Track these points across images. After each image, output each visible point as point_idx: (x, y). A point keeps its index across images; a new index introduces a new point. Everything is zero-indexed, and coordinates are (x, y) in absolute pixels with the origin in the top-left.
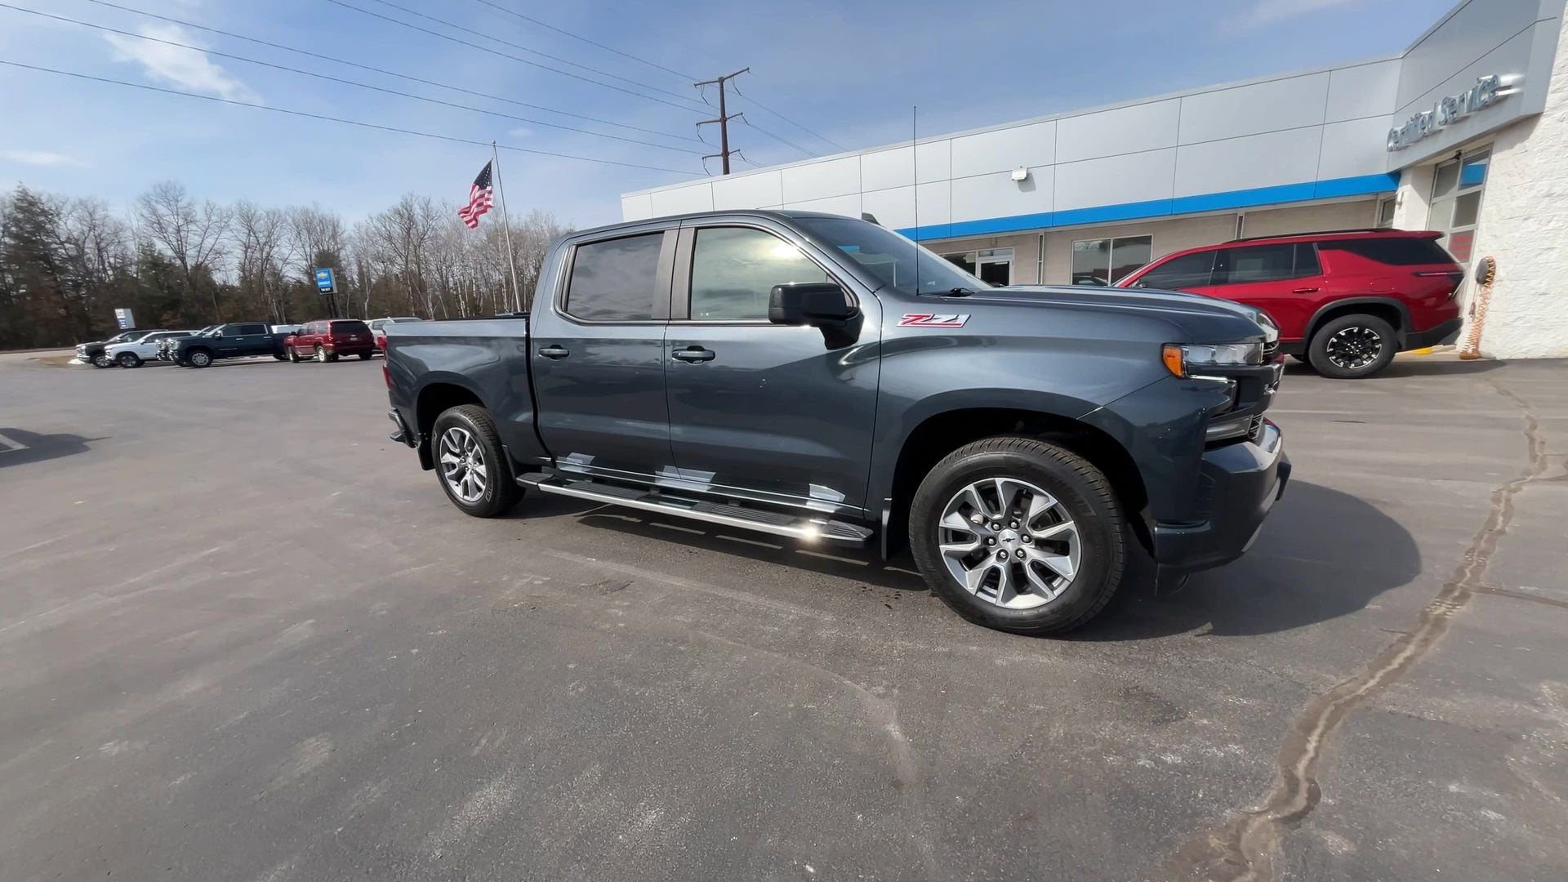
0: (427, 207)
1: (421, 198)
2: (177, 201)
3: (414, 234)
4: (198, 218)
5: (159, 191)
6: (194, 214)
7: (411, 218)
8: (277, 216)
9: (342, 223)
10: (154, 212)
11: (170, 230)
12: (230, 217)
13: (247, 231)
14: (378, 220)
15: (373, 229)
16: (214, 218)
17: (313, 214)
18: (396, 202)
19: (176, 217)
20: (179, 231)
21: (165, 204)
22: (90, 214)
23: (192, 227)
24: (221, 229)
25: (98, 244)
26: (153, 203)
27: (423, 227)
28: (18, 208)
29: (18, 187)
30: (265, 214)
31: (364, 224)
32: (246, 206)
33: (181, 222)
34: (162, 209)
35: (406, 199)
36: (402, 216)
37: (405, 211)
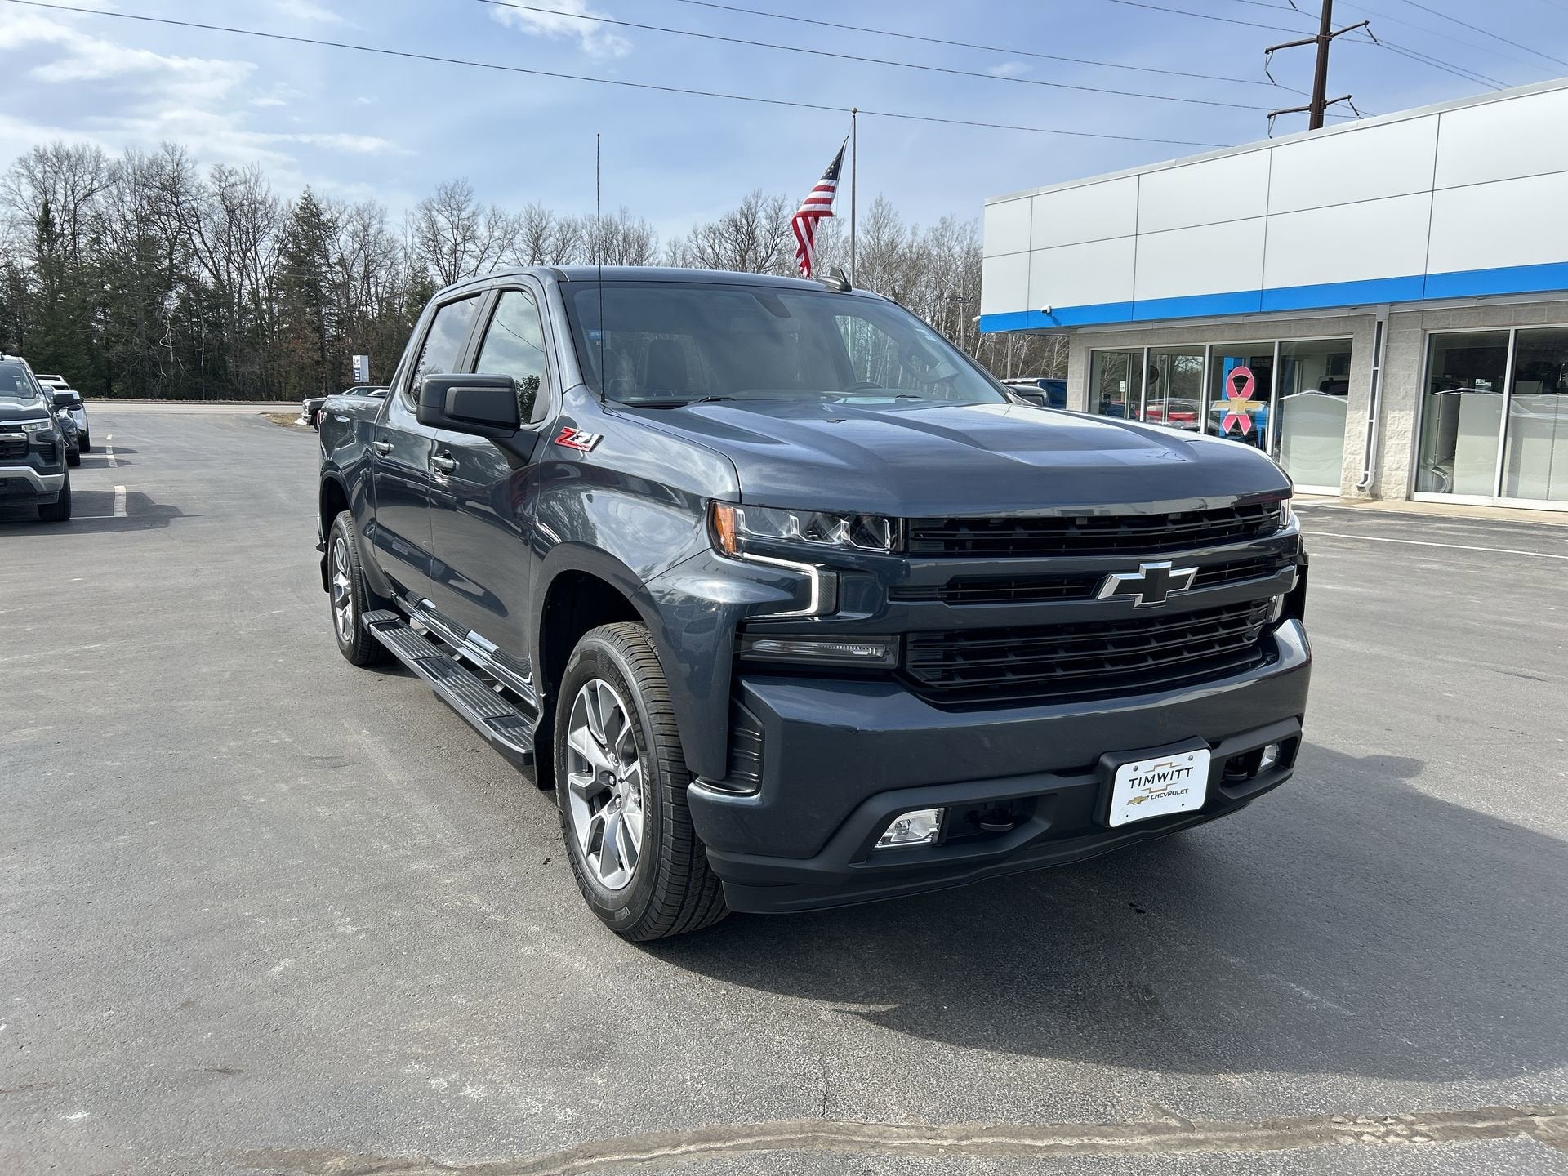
0: (777, 214)
1: (770, 201)
2: (460, 210)
3: (750, 260)
4: (478, 233)
5: (443, 196)
6: (475, 227)
7: (751, 236)
8: (571, 230)
9: (652, 241)
10: (432, 224)
11: (445, 250)
12: (515, 232)
13: (531, 252)
14: (706, 237)
15: (695, 250)
16: (497, 234)
17: (616, 227)
18: (733, 207)
19: (455, 231)
20: (455, 252)
21: (446, 214)
22: (364, 227)
23: (470, 246)
24: (503, 248)
25: (366, 266)
26: (434, 213)
27: (766, 247)
28: (299, 219)
29: (305, 192)
30: (558, 228)
31: (685, 241)
32: (537, 217)
33: (459, 240)
34: (442, 221)
35: (750, 204)
36: (738, 230)
37: (744, 221)
